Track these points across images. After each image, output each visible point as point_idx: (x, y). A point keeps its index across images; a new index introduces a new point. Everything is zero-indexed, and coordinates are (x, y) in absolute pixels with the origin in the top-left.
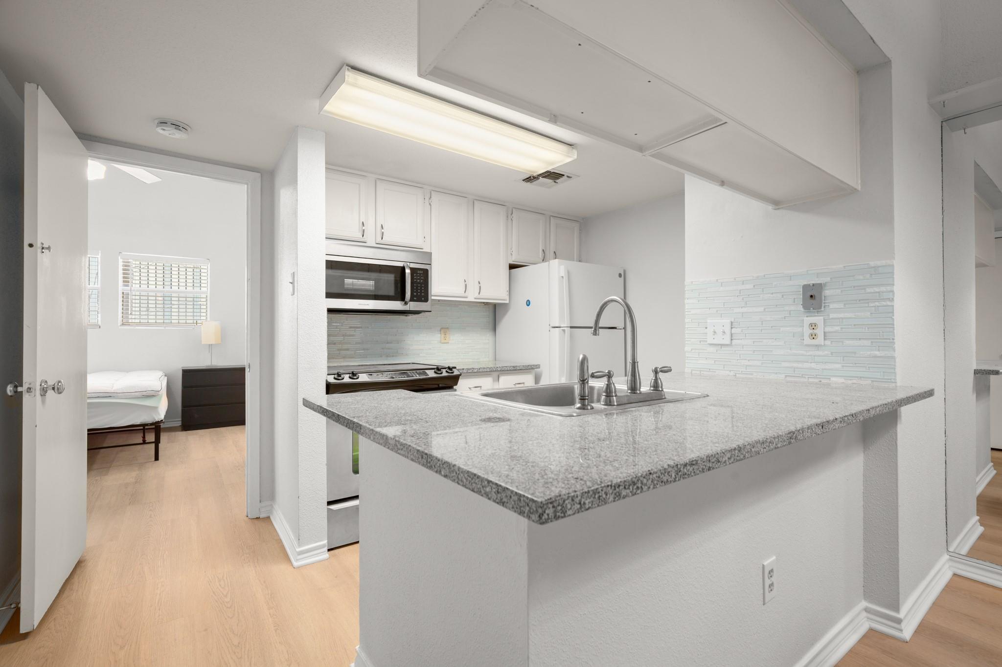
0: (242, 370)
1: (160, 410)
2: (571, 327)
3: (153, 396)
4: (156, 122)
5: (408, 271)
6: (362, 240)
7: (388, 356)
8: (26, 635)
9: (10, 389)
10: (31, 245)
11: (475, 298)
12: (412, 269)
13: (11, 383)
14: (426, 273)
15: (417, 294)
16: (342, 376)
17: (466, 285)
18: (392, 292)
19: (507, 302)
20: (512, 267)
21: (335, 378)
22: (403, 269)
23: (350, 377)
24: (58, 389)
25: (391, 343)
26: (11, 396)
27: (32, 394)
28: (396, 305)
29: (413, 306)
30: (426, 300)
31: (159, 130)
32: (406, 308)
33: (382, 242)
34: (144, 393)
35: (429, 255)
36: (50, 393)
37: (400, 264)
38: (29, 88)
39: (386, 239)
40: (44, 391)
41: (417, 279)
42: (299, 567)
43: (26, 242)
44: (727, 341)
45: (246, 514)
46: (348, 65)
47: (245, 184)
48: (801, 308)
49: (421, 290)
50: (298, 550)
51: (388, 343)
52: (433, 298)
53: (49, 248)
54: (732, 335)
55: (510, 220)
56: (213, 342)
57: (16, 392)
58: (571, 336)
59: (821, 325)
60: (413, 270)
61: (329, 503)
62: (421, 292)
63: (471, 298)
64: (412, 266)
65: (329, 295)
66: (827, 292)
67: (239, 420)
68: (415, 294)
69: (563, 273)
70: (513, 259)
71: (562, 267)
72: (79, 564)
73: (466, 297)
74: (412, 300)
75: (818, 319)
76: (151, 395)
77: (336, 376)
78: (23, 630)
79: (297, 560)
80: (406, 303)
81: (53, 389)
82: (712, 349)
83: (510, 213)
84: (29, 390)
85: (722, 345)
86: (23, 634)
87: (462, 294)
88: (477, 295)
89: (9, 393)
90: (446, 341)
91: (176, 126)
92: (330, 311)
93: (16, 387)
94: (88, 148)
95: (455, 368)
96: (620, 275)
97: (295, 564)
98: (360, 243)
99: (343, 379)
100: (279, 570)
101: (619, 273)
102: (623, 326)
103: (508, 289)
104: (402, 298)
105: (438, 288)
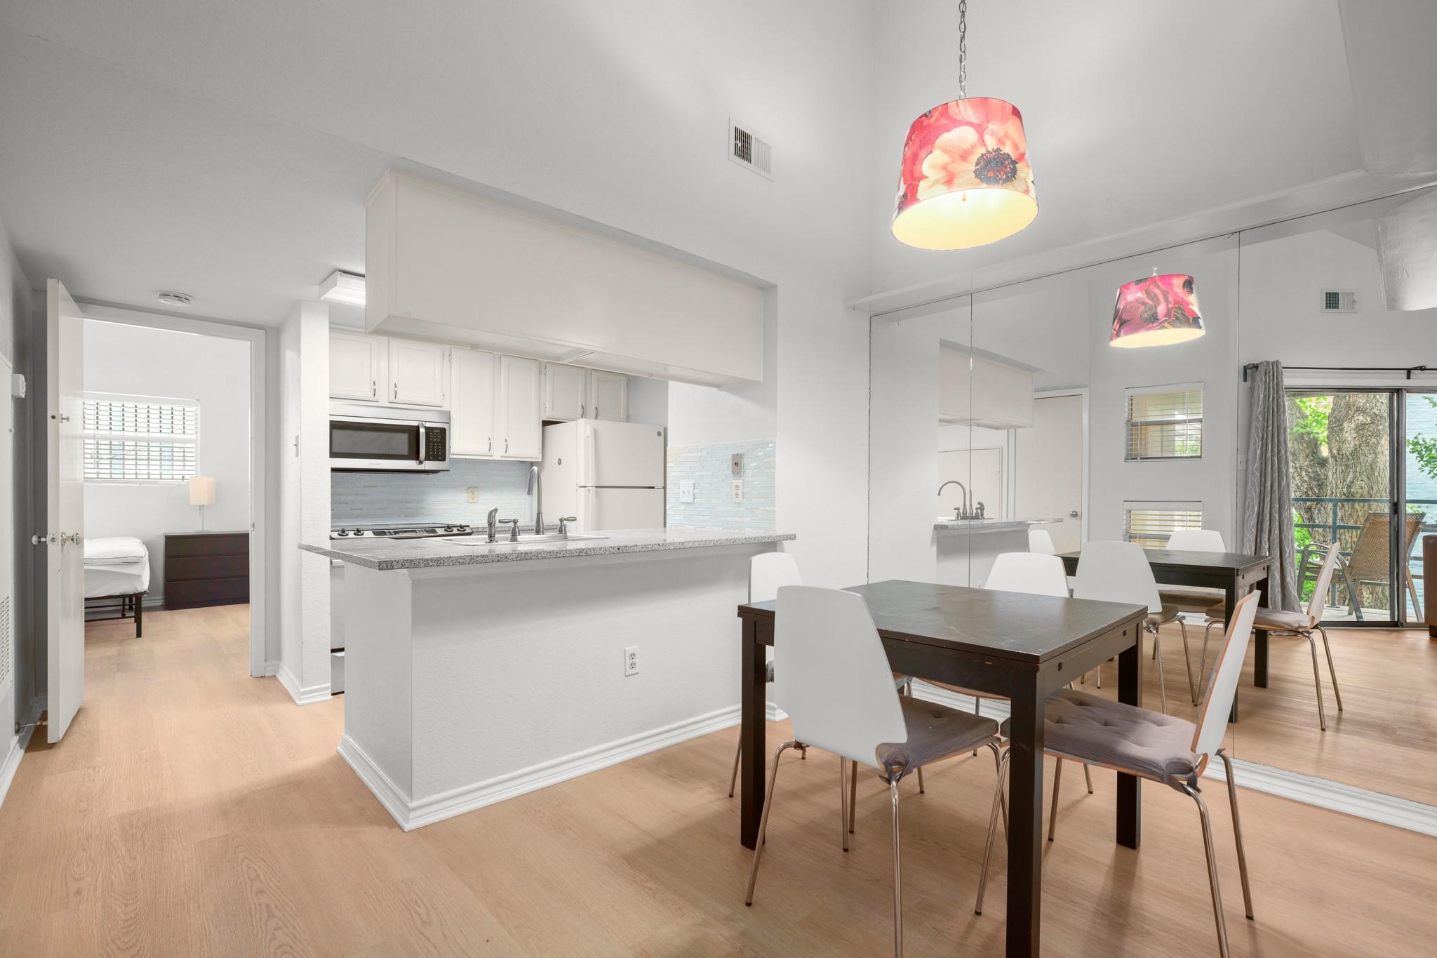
0: (245, 537)
1: (142, 580)
2: (597, 487)
3: (136, 563)
4: (159, 293)
5: (422, 430)
6: (374, 399)
7: (406, 516)
8: (52, 746)
9: (34, 539)
10: (53, 417)
11: (502, 457)
12: (426, 428)
13: (34, 534)
14: (443, 432)
15: (434, 453)
16: (346, 532)
17: (490, 443)
18: (406, 452)
19: (540, 460)
20: (546, 423)
21: (339, 535)
22: (418, 428)
23: (355, 534)
24: (77, 540)
25: (410, 502)
26: (35, 545)
27: (56, 543)
28: (411, 464)
29: (429, 465)
30: (444, 459)
31: (162, 301)
32: (421, 467)
33: (395, 401)
34: (125, 560)
35: (448, 414)
36: (69, 543)
37: (415, 424)
38: (51, 283)
39: (400, 398)
40: (64, 542)
41: (433, 438)
42: (303, 705)
43: (49, 414)
44: (691, 500)
45: (250, 674)
46: (340, 271)
47: (249, 340)
48: (731, 473)
49: (438, 449)
50: (302, 690)
51: (406, 503)
52: (451, 456)
53: (68, 419)
54: (694, 494)
55: (543, 375)
56: (205, 503)
57: (39, 542)
58: (598, 496)
59: (741, 487)
60: (428, 430)
61: (333, 651)
62: (438, 451)
63: (497, 457)
64: (428, 425)
65: (333, 455)
66: (745, 461)
67: (242, 597)
68: (431, 453)
69: (588, 433)
70: (547, 416)
71: (588, 427)
72: (80, 711)
73: (492, 456)
74: (427, 458)
75: (739, 482)
76: (133, 562)
77: (339, 533)
78: (50, 740)
79: (301, 699)
80: (421, 463)
81: (72, 540)
82: (682, 507)
83: (543, 367)
84: (53, 540)
85: (689, 503)
86: (49, 744)
87: (487, 453)
88: (503, 453)
89: (34, 543)
90: (473, 501)
91: (179, 297)
92: (334, 470)
93: (39, 537)
94: (83, 310)
95: (468, 526)
96: (659, 434)
97: (299, 703)
98: (371, 402)
99: (347, 535)
100: (282, 708)
101: (657, 431)
102: (663, 486)
103: (541, 447)
104: (417, 457)
105: (457, 445)
